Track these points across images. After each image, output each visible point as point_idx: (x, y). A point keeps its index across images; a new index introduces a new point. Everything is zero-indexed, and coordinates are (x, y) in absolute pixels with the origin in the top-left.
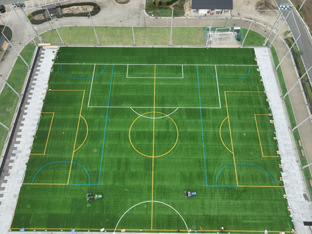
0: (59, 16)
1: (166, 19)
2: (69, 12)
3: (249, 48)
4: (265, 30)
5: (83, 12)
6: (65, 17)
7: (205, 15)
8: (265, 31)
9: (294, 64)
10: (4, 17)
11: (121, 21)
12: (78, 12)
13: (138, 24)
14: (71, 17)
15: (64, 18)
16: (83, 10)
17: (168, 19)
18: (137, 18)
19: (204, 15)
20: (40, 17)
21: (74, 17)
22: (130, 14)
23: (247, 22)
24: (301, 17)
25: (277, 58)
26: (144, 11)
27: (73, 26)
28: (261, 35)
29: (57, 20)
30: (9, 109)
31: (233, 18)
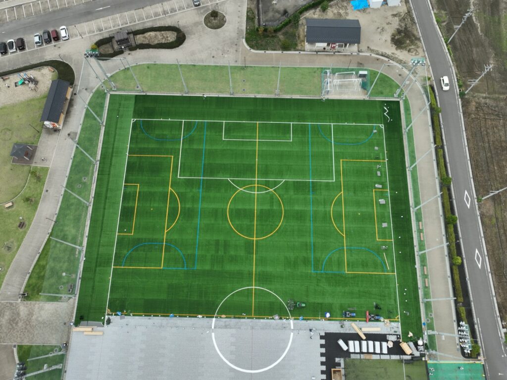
0: (132, 48)
1: (272, 53)
2: (143, 41)
3: (377, 99)
4: (400, 73)
5: (163, 41)
6: (140, 49)
7: (324, 49)
8: (400, 75)
9: (430, 123)
10: (59, 47)
11: (213, 57)
12: (156, 42)
13: (236, 61)
14: (148, 50)
15: (138, 50)
16: (162, 39)
17: (275, 53)
18: (235, 52)
19: (322, 49)
20: (107, 49)
21: (151, 50)
22: (224, 45)
23: (378, 60)
24: (448, 54)
25: (410, 114)
26: (244, 40)
27: (151, 63)
28: (393, 81)
29: (129, 54)
30: (85, 179)
31: (360, 54)
